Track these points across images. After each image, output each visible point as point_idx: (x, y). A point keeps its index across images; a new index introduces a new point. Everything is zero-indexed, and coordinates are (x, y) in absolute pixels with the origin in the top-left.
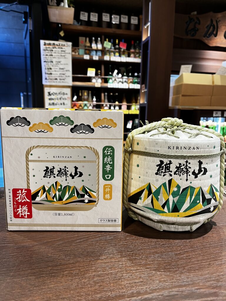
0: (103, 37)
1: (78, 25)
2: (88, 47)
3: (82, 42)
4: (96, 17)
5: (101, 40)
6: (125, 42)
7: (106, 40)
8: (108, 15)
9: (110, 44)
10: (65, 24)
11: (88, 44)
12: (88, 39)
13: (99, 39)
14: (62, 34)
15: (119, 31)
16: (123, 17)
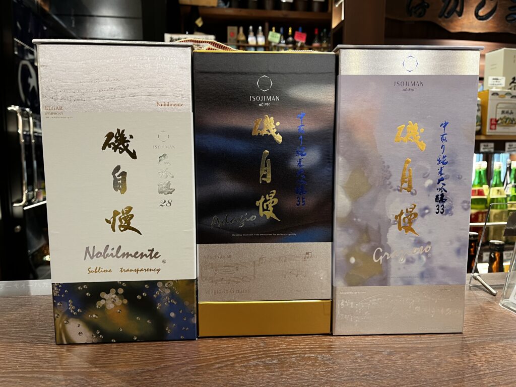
0: (267, 25)
1: (225, 7)
2: (243, 41)
3: (232, 34)
5: (263, 30)
6: (303, 31)
7: (272, 30)
9: (279, 35)
10: (204, 7)
11: (242, 38)
12: (241, 29)
13: (260, 28)
14: (199, 23)
15: (293, 15)
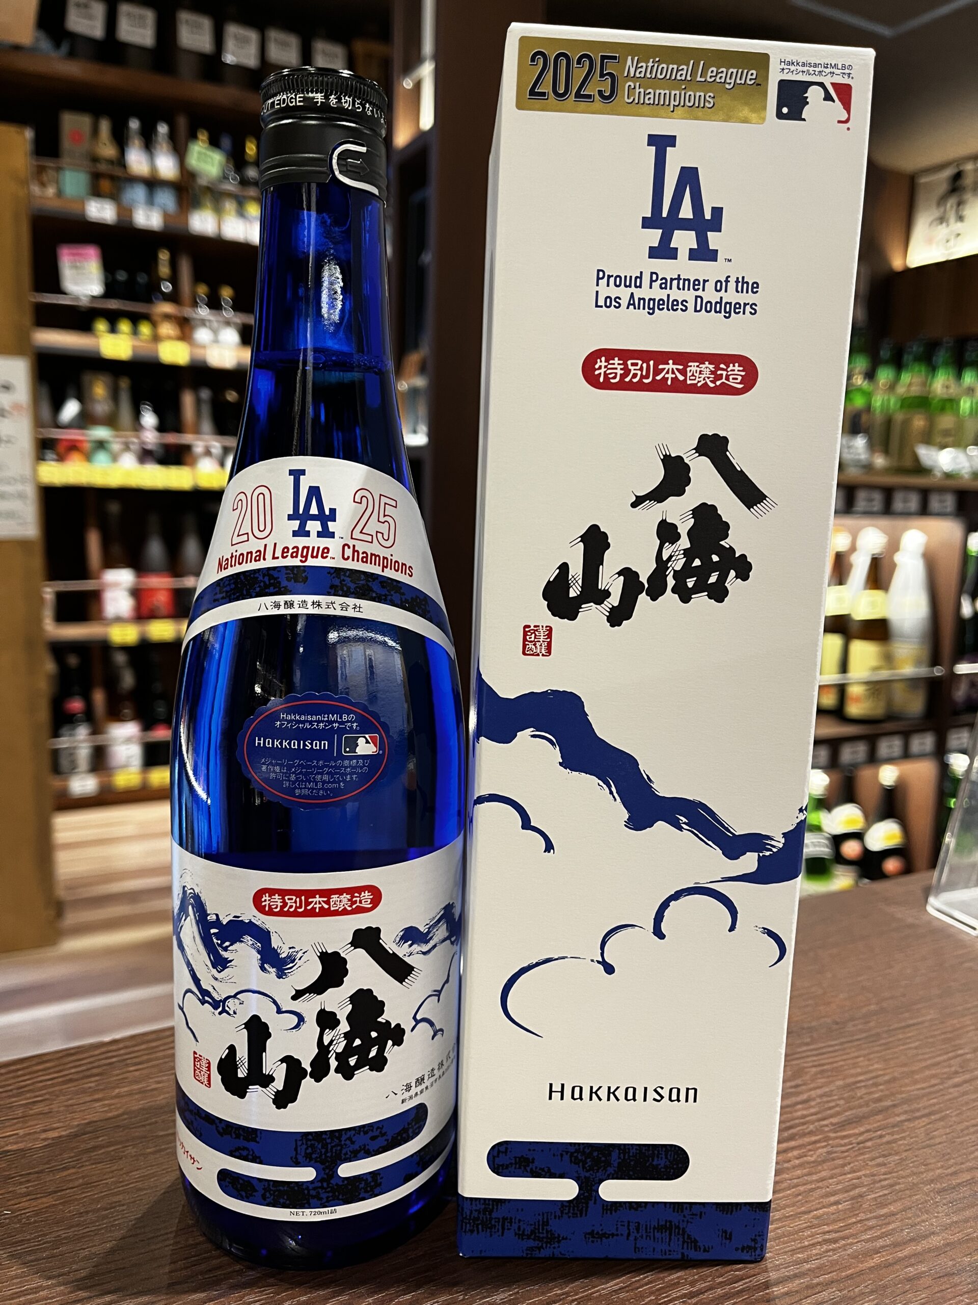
1: (54, 54)
2: (111, 162)
3: (77, 137)
4: (144, 26)
5: (172, 137)
8: (206, 23)
9: (218, 156)
11: (108, 150)
12: (105, 126)
13: (163, 129)
16: (276, 40)
